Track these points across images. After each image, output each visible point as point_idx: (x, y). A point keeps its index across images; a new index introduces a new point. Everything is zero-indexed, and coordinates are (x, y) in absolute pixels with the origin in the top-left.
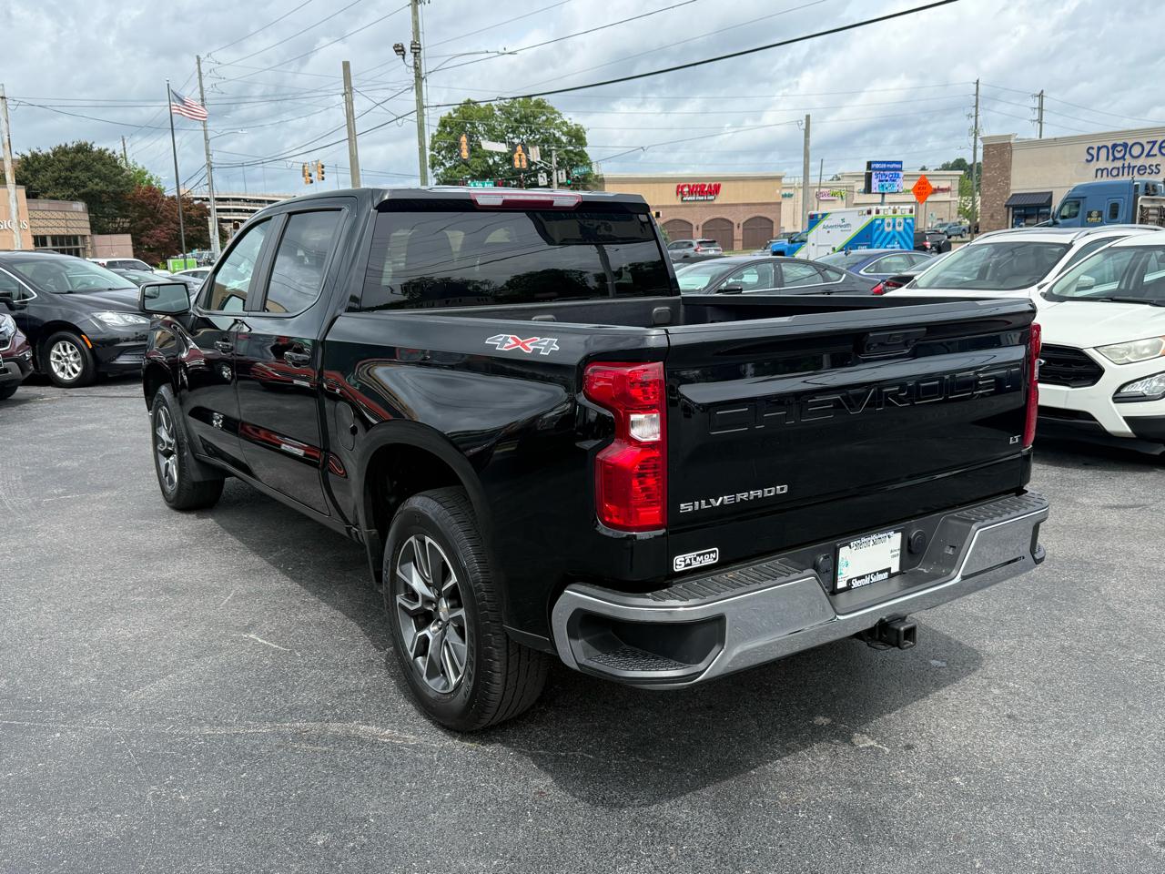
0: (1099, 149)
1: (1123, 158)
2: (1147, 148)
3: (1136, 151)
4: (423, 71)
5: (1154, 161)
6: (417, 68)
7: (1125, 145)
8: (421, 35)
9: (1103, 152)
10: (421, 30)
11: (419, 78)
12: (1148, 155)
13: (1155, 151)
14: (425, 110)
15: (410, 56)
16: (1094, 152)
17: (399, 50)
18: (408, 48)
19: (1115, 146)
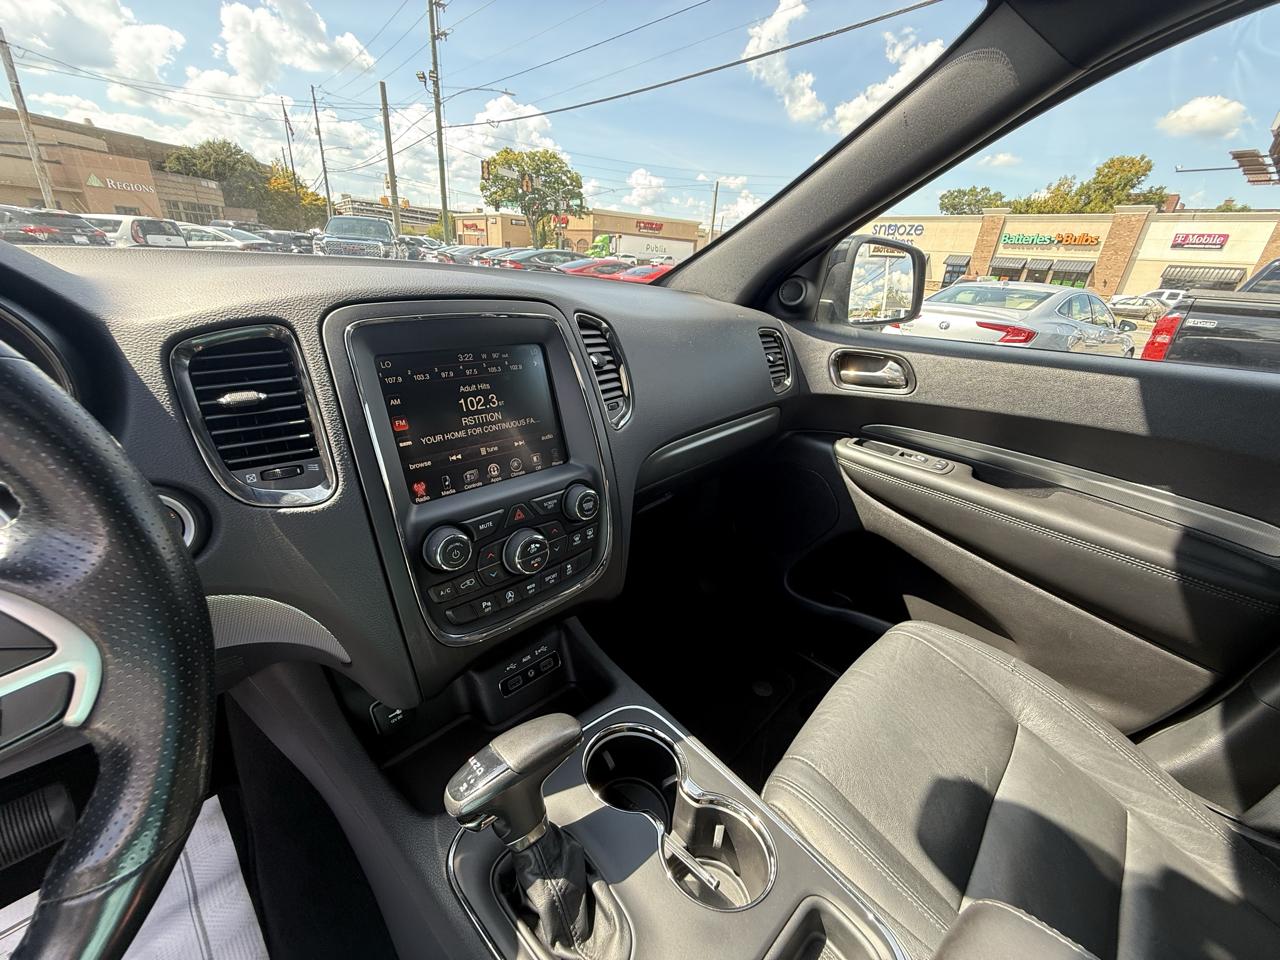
0: (881, 227)
1: (893, 234)
2: (908, 229)
3: (902, 230)
4: (441, 97)
5: (910, 238)
6: (437, 96)
7: (896, 226)
8: (439, 67)
9: (883, 228)
10: (439, 63)
11: (438, 103)
12: (908, 234)
13: (912, 232)
14: (443, 130)
15: (430, 83)
16: (878, 229)
17: (422, 77)
18: (427, 76)
19: (890, 226)
